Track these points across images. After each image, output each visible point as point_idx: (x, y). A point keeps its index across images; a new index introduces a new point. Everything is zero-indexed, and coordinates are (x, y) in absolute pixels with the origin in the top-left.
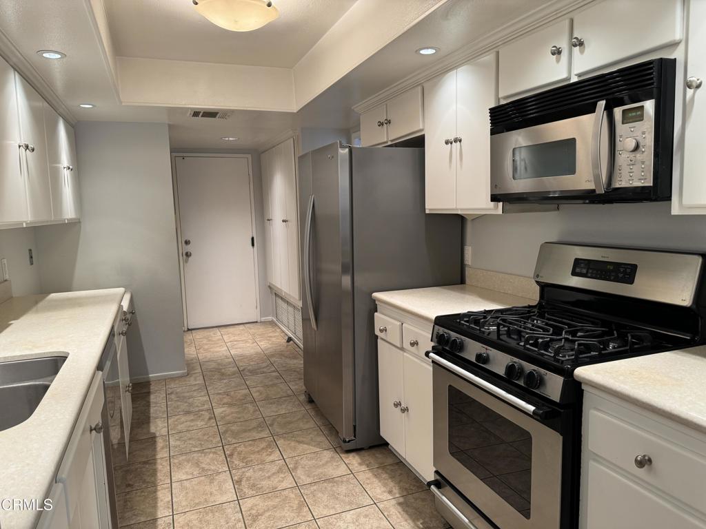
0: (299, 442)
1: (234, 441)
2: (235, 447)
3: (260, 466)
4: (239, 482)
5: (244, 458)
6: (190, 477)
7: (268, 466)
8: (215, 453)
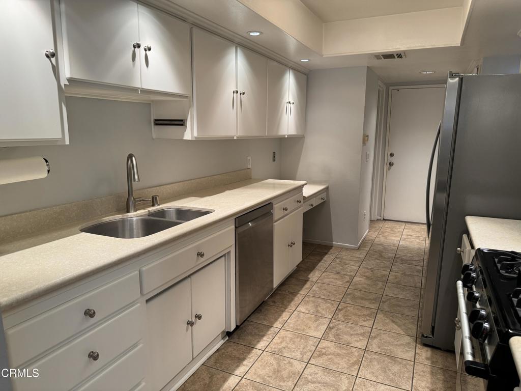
0: (393, 322)
1: (350, 302)
2: (347, 306)
3: (353, 325)
4: (331, 328)
5: (347, 315)
6: (307, 312)
7: (357, 327)
8: (332, 304)
